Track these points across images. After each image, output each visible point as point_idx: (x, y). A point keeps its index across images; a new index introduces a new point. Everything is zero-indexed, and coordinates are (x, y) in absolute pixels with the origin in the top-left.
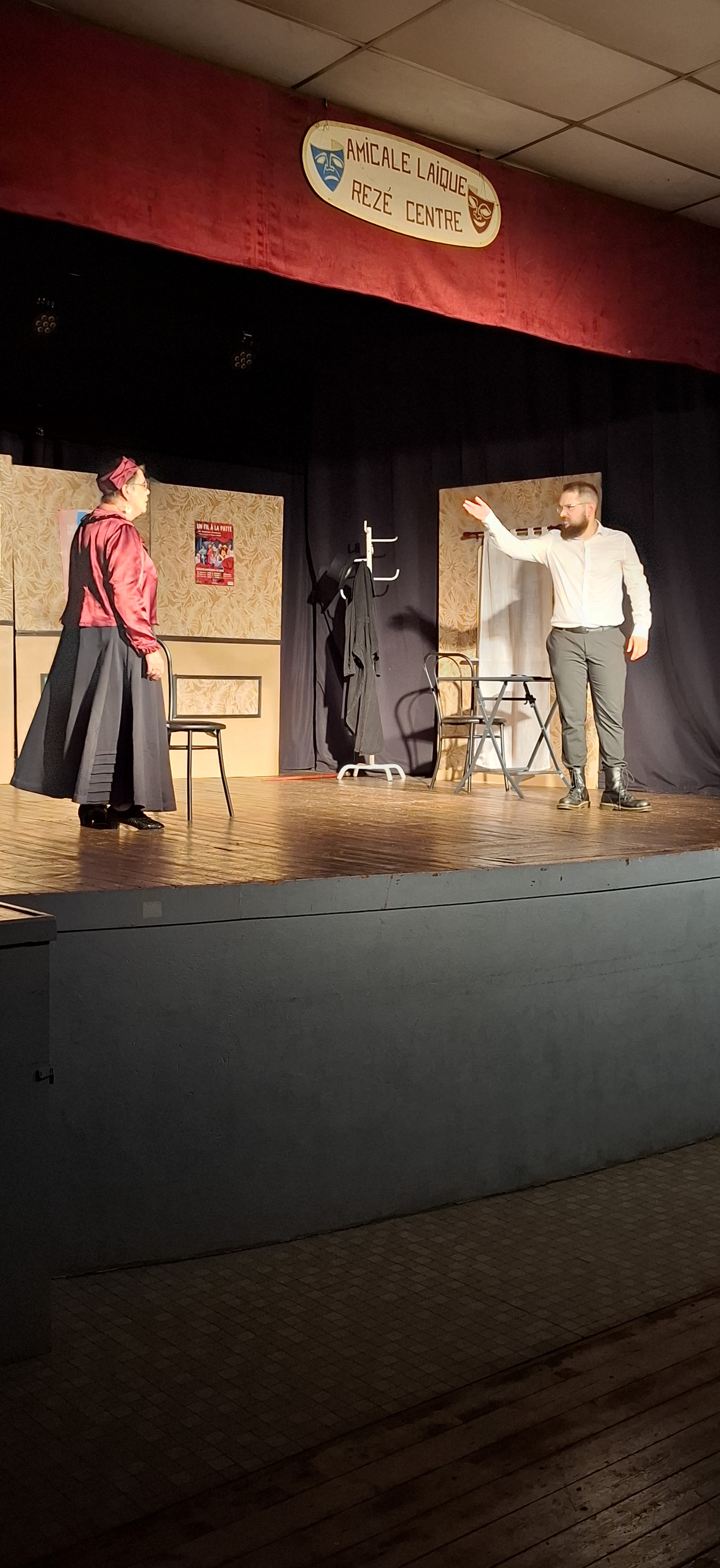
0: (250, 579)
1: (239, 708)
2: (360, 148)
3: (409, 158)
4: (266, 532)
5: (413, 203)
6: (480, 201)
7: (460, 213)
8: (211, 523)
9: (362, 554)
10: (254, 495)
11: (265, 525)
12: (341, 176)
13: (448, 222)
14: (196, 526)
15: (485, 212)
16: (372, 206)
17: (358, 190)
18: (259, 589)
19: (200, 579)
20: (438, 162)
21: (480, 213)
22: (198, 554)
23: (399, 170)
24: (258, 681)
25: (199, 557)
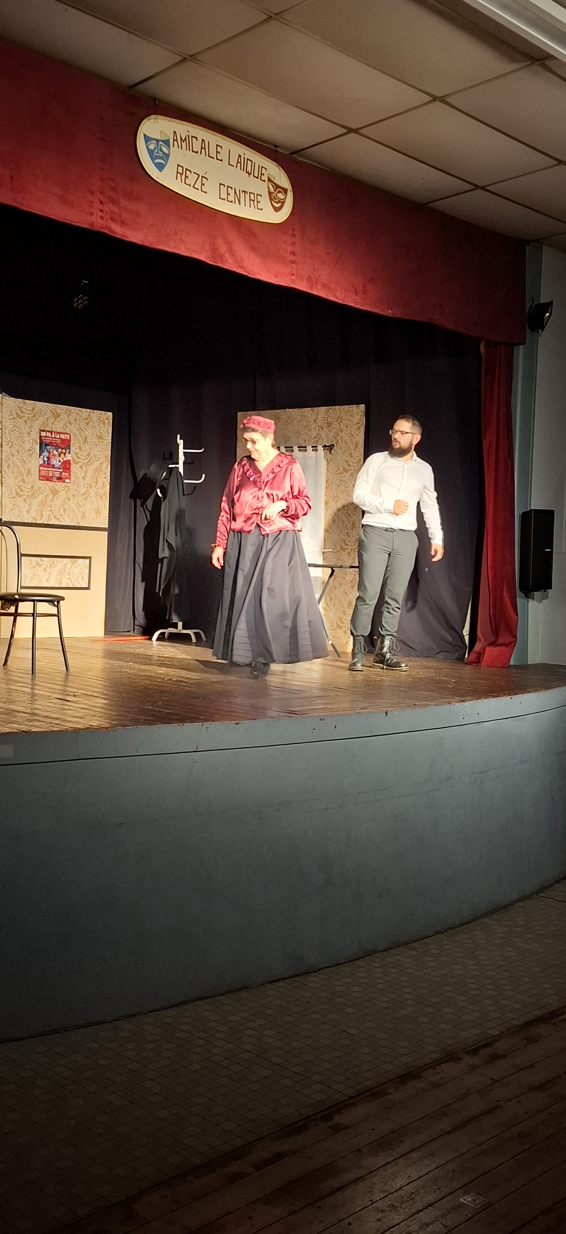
0: (84, 478)
1: (73, 582)
2: (183, 138)
3: (222, 149)
4: (97, 440)
5: (224, 185)
6: (277, 186)
7: (261, 196)
8: (53, 431)
9: (175, 461)
10: (89, 410)
11: (96, 435)
12: (168, 160)
13: (252, 202)
14: (40, 433)
15: (281, 196)
16: (192, 185)
17: (181, 172)
18: (91, 487)
19: (43, 476)
20: (244, 154)
21: (277, 196)
22: (41, 457)
23: (213, 158)
24: (88, 560)
25: (43, 458)
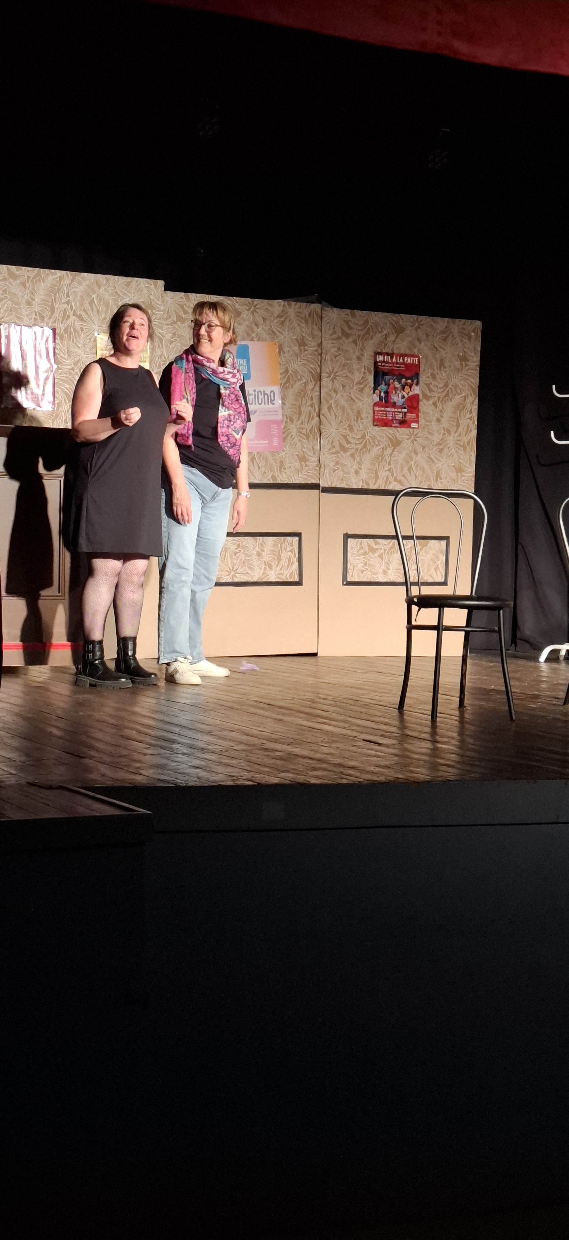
0: (438, 420)
4: (460, 362)
8: (394, 354)
10: (447, 320)
11: (457, 355)
14: (375, 358)
18: (449, 432)
19: (378, 420)
22: (377, 392)
24: (445, 542)
25: (379, 393)
